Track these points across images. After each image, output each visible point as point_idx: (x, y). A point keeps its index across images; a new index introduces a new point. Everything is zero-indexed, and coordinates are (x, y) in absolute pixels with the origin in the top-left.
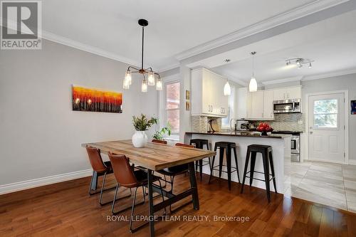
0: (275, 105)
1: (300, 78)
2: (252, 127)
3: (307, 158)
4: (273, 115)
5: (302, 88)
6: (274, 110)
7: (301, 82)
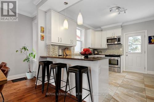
0: (107, 40)
1: (121, 24)
2: (96, 52)
3: (125, 70)
4: (106, 45)
5: (122, 30)
6: (107, 42)
7: (122, 26)
